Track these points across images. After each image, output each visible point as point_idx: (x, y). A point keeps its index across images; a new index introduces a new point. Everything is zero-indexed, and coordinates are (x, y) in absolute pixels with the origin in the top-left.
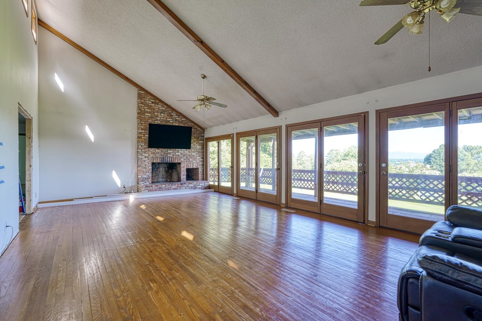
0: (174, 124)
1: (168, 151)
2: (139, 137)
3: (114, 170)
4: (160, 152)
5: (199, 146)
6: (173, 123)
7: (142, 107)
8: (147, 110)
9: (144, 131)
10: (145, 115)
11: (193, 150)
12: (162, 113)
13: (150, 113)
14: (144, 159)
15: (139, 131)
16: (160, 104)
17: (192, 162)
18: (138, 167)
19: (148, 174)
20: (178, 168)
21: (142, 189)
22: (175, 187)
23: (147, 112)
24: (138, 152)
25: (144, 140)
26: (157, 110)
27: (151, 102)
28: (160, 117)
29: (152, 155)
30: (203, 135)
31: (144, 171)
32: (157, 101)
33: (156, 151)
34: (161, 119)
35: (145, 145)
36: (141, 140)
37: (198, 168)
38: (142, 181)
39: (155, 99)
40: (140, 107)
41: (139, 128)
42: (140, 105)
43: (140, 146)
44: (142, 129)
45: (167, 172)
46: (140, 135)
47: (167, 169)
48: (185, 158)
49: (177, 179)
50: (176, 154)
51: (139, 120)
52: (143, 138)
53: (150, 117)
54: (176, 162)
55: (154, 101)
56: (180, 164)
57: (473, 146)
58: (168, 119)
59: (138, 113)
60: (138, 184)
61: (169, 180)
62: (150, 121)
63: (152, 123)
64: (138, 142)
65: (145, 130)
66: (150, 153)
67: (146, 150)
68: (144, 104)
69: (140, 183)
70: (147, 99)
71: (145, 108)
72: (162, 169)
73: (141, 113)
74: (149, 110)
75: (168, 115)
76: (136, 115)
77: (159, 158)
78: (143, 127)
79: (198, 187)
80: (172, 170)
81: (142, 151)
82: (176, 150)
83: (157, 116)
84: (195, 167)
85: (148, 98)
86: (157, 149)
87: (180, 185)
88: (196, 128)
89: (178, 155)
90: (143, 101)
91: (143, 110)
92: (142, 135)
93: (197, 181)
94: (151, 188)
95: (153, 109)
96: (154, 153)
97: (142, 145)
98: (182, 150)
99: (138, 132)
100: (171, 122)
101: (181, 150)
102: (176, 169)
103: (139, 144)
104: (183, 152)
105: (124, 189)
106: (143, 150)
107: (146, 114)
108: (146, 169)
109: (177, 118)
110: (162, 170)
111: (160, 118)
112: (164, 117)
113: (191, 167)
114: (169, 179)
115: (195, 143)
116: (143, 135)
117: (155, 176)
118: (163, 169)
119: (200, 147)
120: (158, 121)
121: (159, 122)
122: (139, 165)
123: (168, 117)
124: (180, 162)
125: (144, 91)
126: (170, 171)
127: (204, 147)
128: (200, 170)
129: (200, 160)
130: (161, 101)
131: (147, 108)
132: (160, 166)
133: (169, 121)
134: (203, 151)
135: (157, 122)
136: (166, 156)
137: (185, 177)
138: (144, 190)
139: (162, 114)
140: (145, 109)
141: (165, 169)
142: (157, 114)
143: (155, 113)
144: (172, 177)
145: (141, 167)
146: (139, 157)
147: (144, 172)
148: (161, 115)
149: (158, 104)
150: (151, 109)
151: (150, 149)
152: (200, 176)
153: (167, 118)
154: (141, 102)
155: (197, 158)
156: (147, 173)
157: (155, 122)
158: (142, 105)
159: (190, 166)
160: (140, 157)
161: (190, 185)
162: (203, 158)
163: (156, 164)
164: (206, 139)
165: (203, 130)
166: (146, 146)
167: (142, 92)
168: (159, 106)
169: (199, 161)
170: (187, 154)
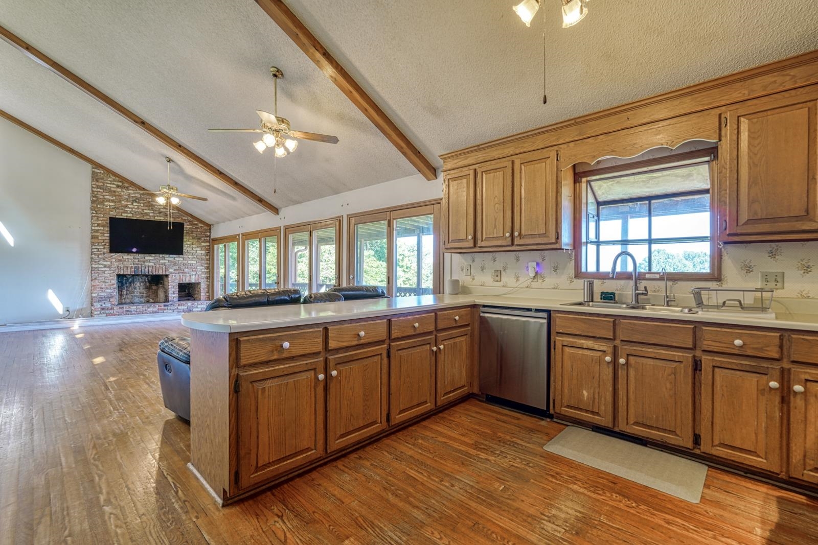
0: (156, 218)
1: (146, 258)
2: (93, 237)
3: (51, 288)
4: (131, 259)
5: (201, 250)
6: (154, 217)
7: (99, 193)
8: (108, 197)
9: (102, 228)
10: (104, 205)
11: (190, 257)
12: (136, 201)
13: (113, 201)
14: (102, 269)
15: (93, 228)
16: (131, 188)
17: (188, 273)
18: (92, 281)
19: (109, 291)
20: (166, 283)
21: (95, 313)
22: (155, 310)
23: (109, 200)
24: (92, 258)
25: (102, 241)
26: (127, 197)
27: (115, 186)
28: (132, 208)
29: (116, 264)
30: (209, 234)
31: (103, 286)
32: (126, 185)
33: (125, 257)
34: (132, 211)
35: (104, 248)
36: (96, 240)
37: (199, 284)
38: (99, 301)
39: (121, 180)
40: (96, 193)
41: (94, 224)
42: (95, 190)
43: (95, 250)
44: (99, 225)
45: (148, 288)
46: (96, 234)
47: (148, 284)
48: (176, 267)
49: (164, 298)
50: (161, 261)
51: (94, 212)
52: (100, 238)
53: (114, 208)
54: (161, 273)
55: (120, 184)
56: (167, 276)
57: (695, 252)
58: (145, 211)
59: (93, 202)
60: (92, 305)
61: (151, 300)
62: (113, 214)
63: (117, 217)
64: (93, 244)
65: (103, 226)
66: (114, 260)
67: (106, 255)
68: (103, 189)
69: (95, 304)
70: (107, 182)
71: (104, 194)
72: (138, 284)
73: (96, 202)
74: (111, 198)
75: (145, 205)
76: (89, 204)
77: (129, 269)
78: (100, 222)
79: (194, 310)
80: (157, 285)
81: (98, 257)
82: (161, 256)
83: (126, 206)
84: (193, 281)
85: (110, 179)
86: (126, 254)
87: (163, 307)
88: (197, 225)
89: (164, 264)
90: (100, 184)
91: (102, 197)
92: (99, 234)
93: (193, 302)
94: (112, 311)
95: (118, 195)
96: (120, 260)
97: (98, 249)
98: (171, 256)
99: (92, 230)
100: (151, 214)
101: (169, 257)
102: (163, 284)
103: (93, 247)
104: (173, 259)
105: (68, 313)
106: (100, 256)
107: (106, 204)
108: (107, 284)
109: (162, 210)
110: (139, 287)
111: (130, 210)
112: (138, 208)
113: (186, 280)
114: (153, 299)
115: (194, 246)
116: (101, 233)
117: (126, 295)
118: (140, 283)
119: (204, 252)
120: (127, 213)
121: (131, 215)
122: (94, 278)
123: (147, 208)
124: (167, 273)
125: (102, 168)
126: (154, 287)
127: (209, 252)
128: (203, 286)
129: (203, 270)
130: (133, 184)
131: (107, 194)
132: (135, 279)
133: (147, 214)
134: (208, 257)
135: (126, 215)
136: (141, 265)
137: (176, 295)
138: (98, 314)
139: (135, 204)
140: (104, 196)
141: (145, 285)
142: (126, 203)
143: (123, 202)
144: (157, 295)
145: (97, 281)
146: (93, 266)
147: (101, 288)
148: (132, 204)
149: (127, 189)
150: (115, 196)
151: (112, 254)
152: (202, 294)
153: (143, 210)
154: (98, 185)
155: (198, 267)
156: (107, 289)
157: (122, 215)
158: (99, 190)
159: (184, 280)
160: (96, 266)
161: (180, 307)
162: (208, 268)
163: (128, 276)
164: (213, 240)
165: (209, 226)
166: (105, 250)
167: (99, 171)
168: (130, 191)
169: (200, 273)
170: (180, 262)
